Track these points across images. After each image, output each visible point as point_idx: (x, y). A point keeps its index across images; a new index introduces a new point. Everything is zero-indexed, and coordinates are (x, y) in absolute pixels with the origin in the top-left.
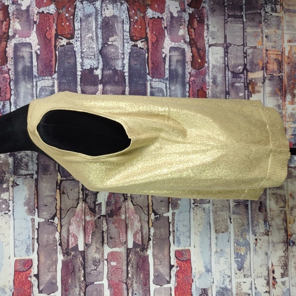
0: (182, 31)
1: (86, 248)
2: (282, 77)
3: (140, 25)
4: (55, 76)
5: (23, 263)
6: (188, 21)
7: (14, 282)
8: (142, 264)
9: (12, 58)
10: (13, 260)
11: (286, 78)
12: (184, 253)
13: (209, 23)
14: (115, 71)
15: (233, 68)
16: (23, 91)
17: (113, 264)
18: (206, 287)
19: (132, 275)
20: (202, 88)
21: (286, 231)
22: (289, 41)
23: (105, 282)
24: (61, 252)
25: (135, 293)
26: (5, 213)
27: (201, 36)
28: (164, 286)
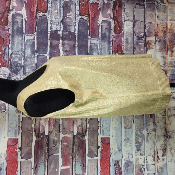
0: (109, 12)
1: (49, 133)
2: (166, 40)
3: (85, 7)
4: (35, 33)
5: (13, 141)
6: (113, 6)
7: (7, 152)
8: (82, 145)
9: (11, 22)
10: (7, 138)
11: (168, 41)
12: (106, 139)
13: (125, 8)
14: (70, 32)
15: (138, 34)
16: (16, 41)
17: (65, 144)
18: (118, 160)
19: (76, 151)
20: (120, 45)
21: (166, 129)
22: (171, 20)
23: (60, 154)
24: (35, 136)
25: (77, 161)
26: (3, 111)
27: (120, 15)
28: (94, 158)
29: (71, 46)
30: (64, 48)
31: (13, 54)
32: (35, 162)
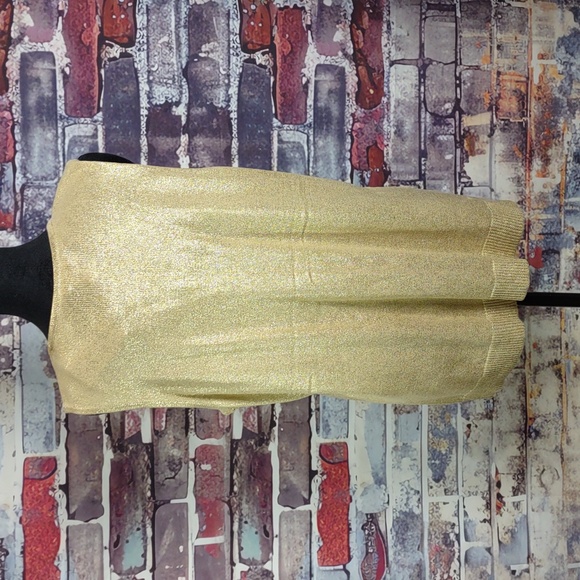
0: (340, 35)
1: (155, 437)
2: (526, 124)
3: (261, 22)
4: (99, 116)
5: (40, 464)
6: (352, 15)
7: (22, 499)
8: (259, 469)
9: (17, 82)
10: (21, 458)
11: (533, 127)
12: (336, 448)
13: (391, 20)
14: (213, 109)
15: (435, 106)
16: (37, 145)
17: (206, 467)
18: (376, 511)
19: (240, 488)
20: (376, 144)
21: (525, 411)
22: (542, 57)
23: (191, 500)
24: (110, 446)
25: (244, 520)
26: (5, 373)
27: (376, 45)
28: (298, 509)
29: (217, 153)
30: (195, 161)
31: (29, 187)
32: (114, 528)
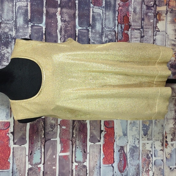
5: (4, 124)
8: (83, 129)
12: (110, 123)
15: (147, 3)
16: (6, 8)
17: (64, 127)
18: (123, 145)
19: (76, 135)
20: (126, 15)
23: (58, 139)
25: (77, 147)
28: (96, 144)
29: (70, 15)
30: (63, 17)
31: (3, 23)
32: (30, 148)
